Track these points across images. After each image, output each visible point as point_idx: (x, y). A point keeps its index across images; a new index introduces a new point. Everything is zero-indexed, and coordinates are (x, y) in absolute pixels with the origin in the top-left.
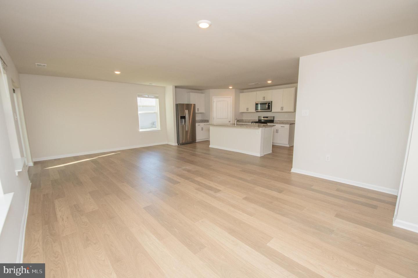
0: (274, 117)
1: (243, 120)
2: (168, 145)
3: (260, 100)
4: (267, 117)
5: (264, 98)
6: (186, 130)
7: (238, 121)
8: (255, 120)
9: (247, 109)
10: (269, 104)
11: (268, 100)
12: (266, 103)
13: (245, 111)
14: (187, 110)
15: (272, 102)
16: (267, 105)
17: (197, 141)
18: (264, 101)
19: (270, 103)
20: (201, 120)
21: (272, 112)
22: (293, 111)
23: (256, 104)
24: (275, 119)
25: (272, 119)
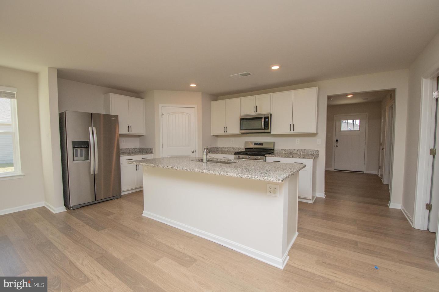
0: (274, 143)
1: (217, 148)
2: (44, 211)
3: (249, 112)
4: (261, 144)
5: (255, 108)
6: (92, 173)
7: (209, 151)
8: (238, 148)
9: (225, 129)
10: (267, 120)
11: (262, 111)
12: (261, 118)
13: (221, 132)
14: (94, 129)
15: (271, 115)
16: (263, 120)
17: (123, 194)
18: (255, 113)
19: (268, 118)
20: (139, 149)
21: (272, 134)
22: (316, 133)
23: (242, 119)
24: (276, 148)
25: (272, 147)
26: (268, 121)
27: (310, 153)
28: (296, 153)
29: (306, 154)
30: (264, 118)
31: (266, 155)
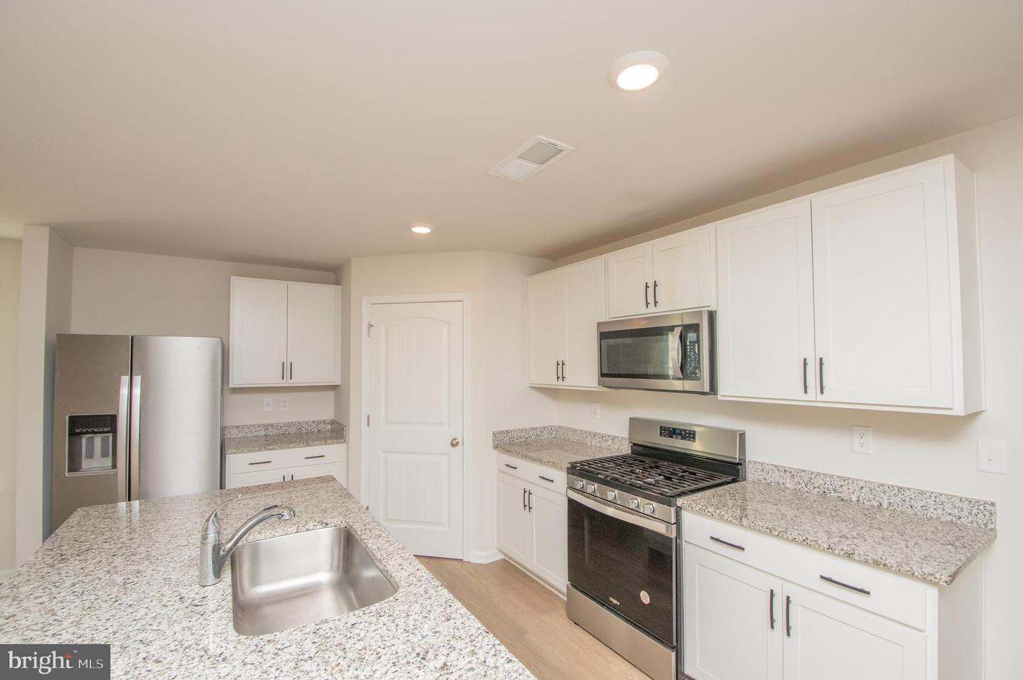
3: (628, 306)
4: (689, 434)
5: (651, 292)
9: (560, 368)
10: (692, 338)
12: (670, 330)
14: (136, 380)
15: (712, 316)
18: (649, 309)
21: (719, 398)
22: (959, 411)
23: (603, 336)
24: (750, 456)
25: (732, 454)
26: (698, 341)
27: (932, 513)
28: (854, 499)
29: (911, 512)
30: (680, 328)
31: (680, 501)
